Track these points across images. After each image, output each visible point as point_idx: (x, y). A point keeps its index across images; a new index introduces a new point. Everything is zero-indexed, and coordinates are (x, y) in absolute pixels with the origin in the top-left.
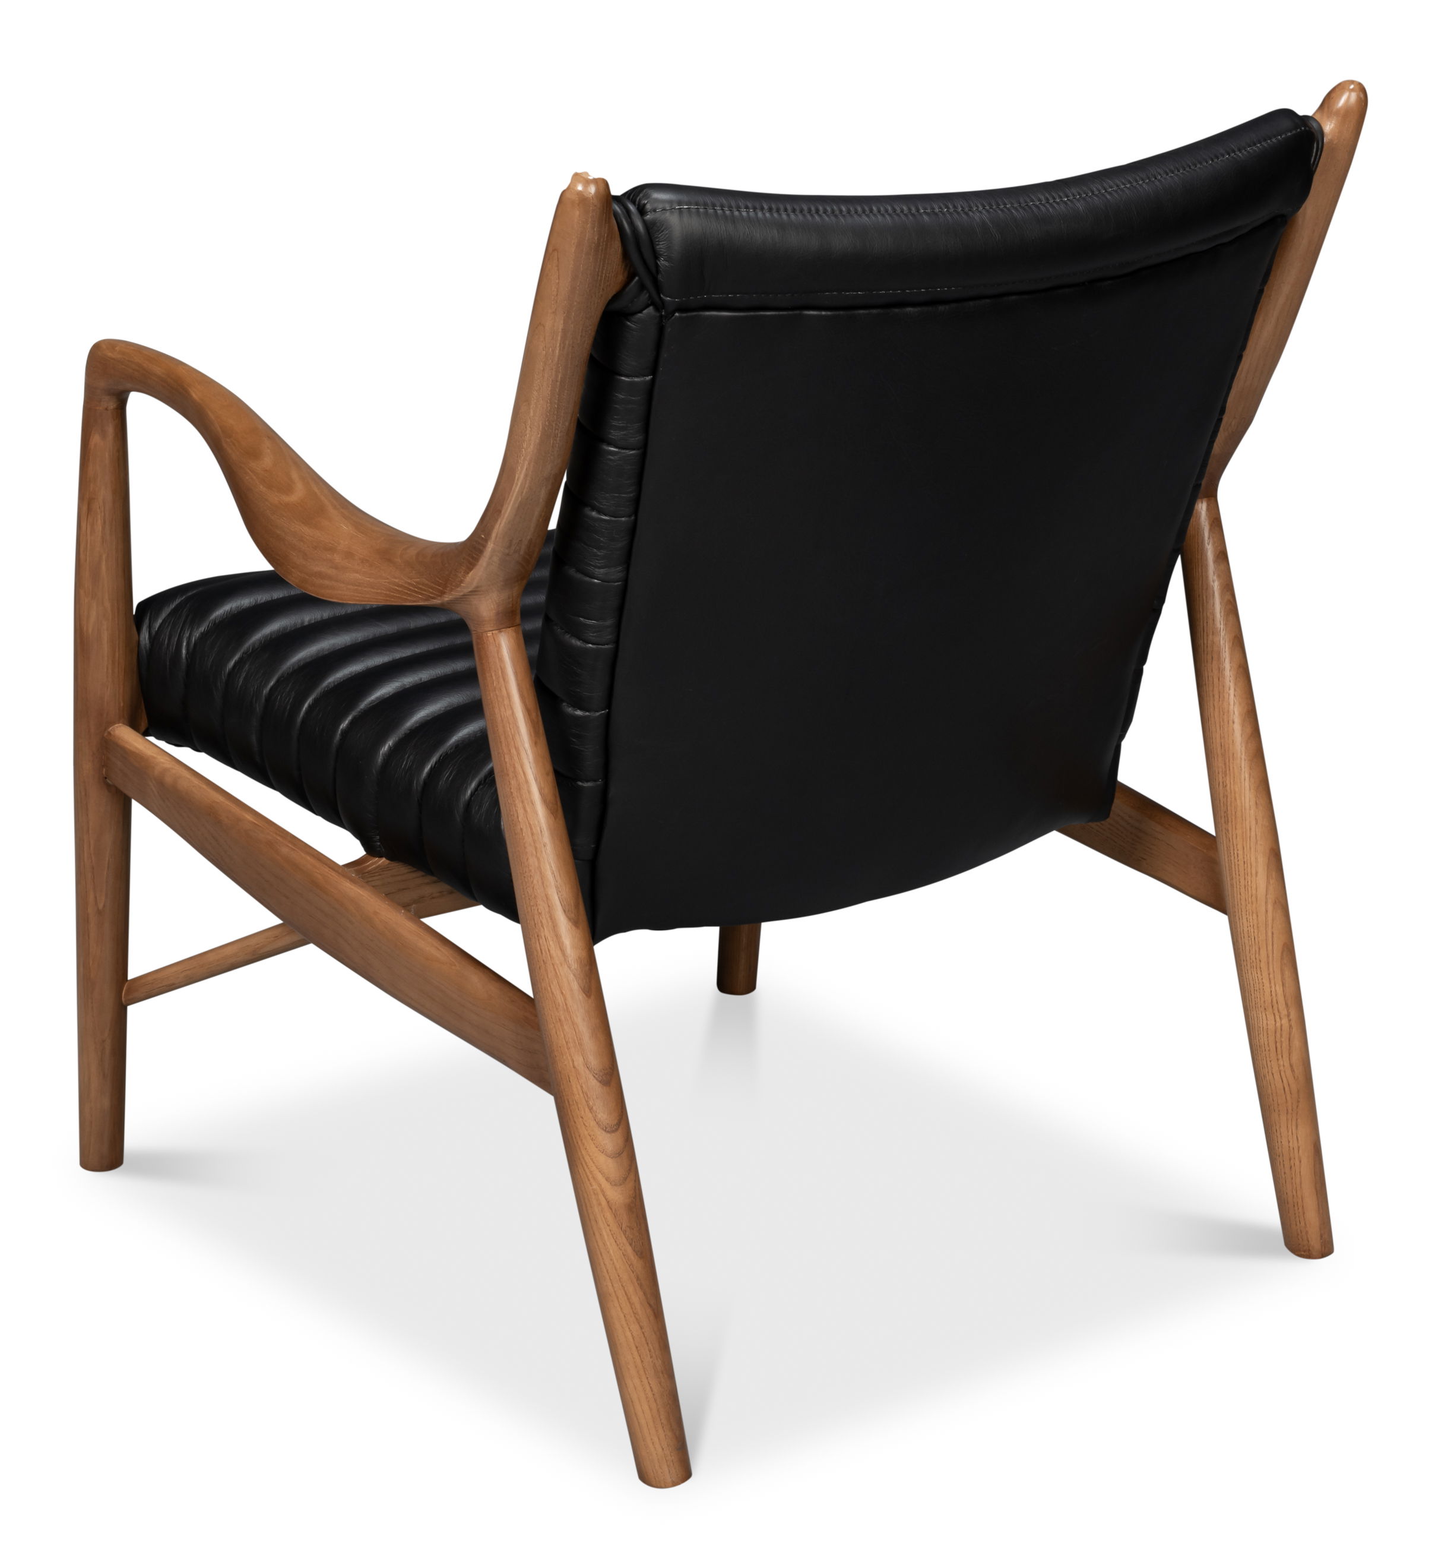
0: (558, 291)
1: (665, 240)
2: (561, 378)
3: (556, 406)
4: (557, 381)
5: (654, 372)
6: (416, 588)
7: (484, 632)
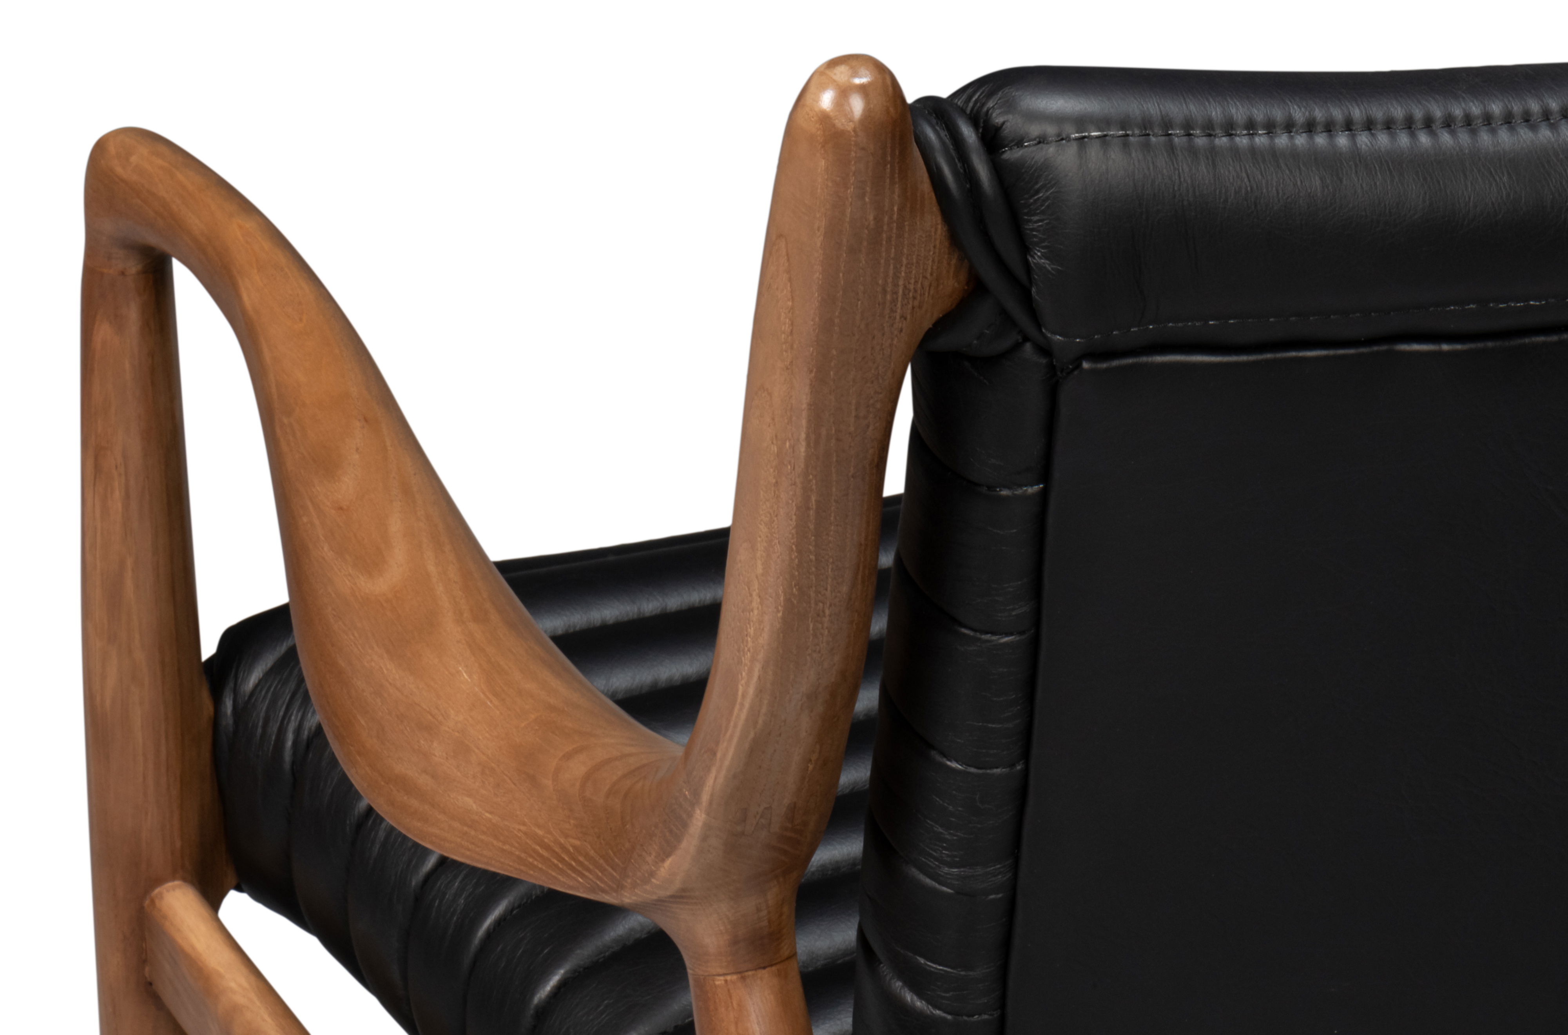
0: (792, 324)
1: (1043, 212)
2: (817, 501)
3: (812, 557)
4: (808, 509)
5: (1045, 475)
7: (709, 976)
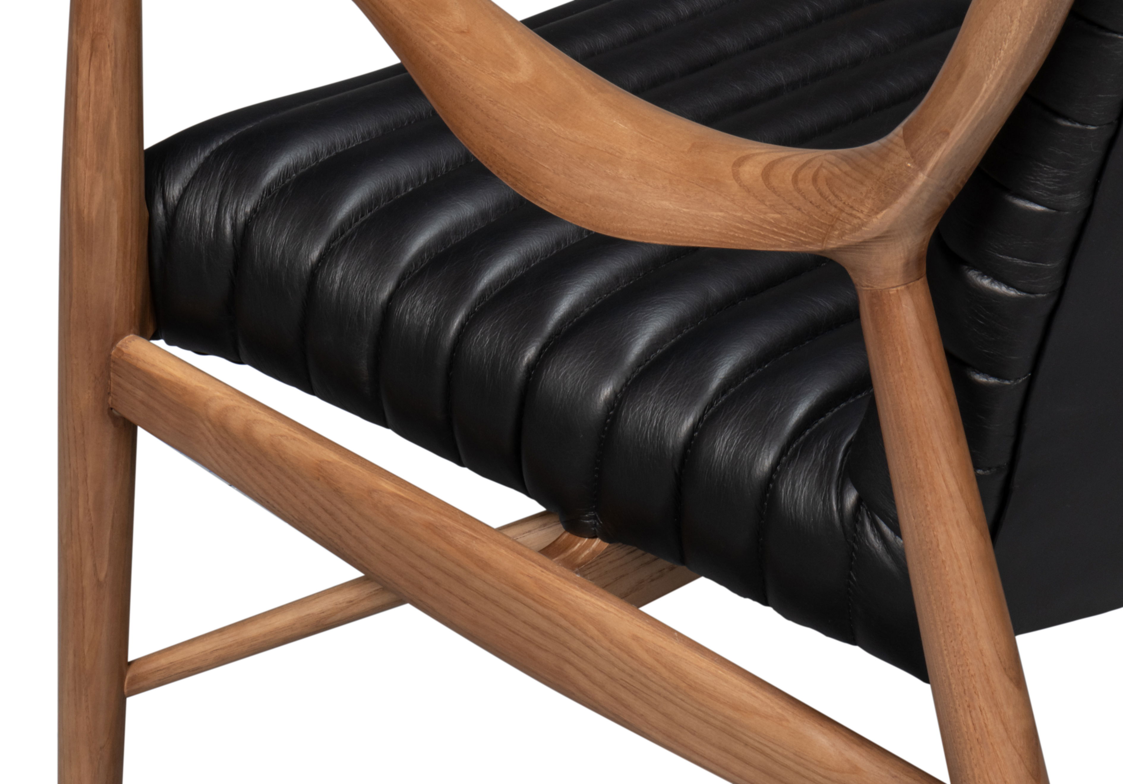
6: (776, 227)
7: (885, 289)
